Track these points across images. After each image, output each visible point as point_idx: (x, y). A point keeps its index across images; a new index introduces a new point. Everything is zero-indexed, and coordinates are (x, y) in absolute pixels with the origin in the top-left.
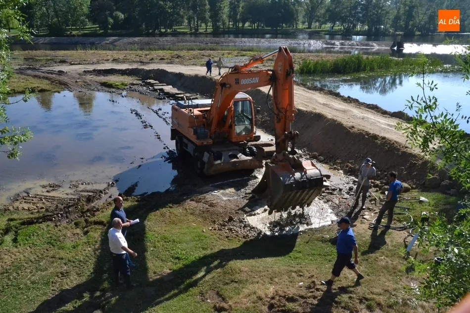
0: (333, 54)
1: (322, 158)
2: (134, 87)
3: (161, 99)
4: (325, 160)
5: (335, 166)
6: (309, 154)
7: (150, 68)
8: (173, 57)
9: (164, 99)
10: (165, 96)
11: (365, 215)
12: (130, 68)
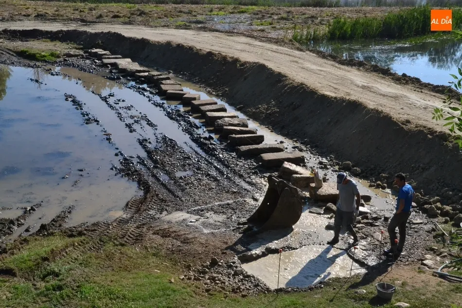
0: (384, 8)
1: (358, 169)
2: (70, 60)
3: (113, 79)
4: (362, 172)
5: (379, 182)
6: (338, 164)
7: (97, 31)
8: (132, 14)
9: (119, 78)
10: (120, 75)
11: (426, 259)
12: (65, 29)
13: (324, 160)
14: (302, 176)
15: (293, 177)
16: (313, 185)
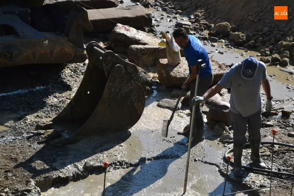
1: (241, 34)
4: (249, 38)
5: (276, 55)
6: (208, 27)
13: (185, 21)
14: (146, 46)
15: (132, 49)
16: (164, 61)
